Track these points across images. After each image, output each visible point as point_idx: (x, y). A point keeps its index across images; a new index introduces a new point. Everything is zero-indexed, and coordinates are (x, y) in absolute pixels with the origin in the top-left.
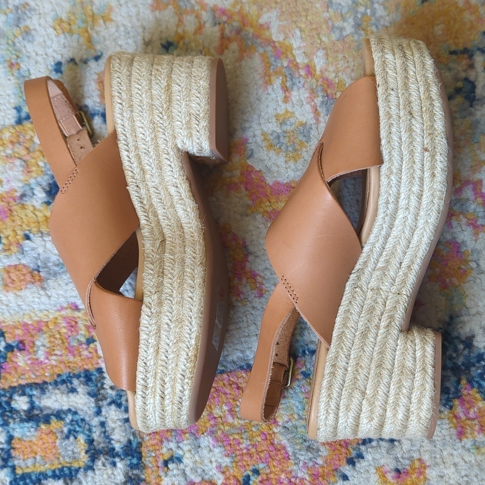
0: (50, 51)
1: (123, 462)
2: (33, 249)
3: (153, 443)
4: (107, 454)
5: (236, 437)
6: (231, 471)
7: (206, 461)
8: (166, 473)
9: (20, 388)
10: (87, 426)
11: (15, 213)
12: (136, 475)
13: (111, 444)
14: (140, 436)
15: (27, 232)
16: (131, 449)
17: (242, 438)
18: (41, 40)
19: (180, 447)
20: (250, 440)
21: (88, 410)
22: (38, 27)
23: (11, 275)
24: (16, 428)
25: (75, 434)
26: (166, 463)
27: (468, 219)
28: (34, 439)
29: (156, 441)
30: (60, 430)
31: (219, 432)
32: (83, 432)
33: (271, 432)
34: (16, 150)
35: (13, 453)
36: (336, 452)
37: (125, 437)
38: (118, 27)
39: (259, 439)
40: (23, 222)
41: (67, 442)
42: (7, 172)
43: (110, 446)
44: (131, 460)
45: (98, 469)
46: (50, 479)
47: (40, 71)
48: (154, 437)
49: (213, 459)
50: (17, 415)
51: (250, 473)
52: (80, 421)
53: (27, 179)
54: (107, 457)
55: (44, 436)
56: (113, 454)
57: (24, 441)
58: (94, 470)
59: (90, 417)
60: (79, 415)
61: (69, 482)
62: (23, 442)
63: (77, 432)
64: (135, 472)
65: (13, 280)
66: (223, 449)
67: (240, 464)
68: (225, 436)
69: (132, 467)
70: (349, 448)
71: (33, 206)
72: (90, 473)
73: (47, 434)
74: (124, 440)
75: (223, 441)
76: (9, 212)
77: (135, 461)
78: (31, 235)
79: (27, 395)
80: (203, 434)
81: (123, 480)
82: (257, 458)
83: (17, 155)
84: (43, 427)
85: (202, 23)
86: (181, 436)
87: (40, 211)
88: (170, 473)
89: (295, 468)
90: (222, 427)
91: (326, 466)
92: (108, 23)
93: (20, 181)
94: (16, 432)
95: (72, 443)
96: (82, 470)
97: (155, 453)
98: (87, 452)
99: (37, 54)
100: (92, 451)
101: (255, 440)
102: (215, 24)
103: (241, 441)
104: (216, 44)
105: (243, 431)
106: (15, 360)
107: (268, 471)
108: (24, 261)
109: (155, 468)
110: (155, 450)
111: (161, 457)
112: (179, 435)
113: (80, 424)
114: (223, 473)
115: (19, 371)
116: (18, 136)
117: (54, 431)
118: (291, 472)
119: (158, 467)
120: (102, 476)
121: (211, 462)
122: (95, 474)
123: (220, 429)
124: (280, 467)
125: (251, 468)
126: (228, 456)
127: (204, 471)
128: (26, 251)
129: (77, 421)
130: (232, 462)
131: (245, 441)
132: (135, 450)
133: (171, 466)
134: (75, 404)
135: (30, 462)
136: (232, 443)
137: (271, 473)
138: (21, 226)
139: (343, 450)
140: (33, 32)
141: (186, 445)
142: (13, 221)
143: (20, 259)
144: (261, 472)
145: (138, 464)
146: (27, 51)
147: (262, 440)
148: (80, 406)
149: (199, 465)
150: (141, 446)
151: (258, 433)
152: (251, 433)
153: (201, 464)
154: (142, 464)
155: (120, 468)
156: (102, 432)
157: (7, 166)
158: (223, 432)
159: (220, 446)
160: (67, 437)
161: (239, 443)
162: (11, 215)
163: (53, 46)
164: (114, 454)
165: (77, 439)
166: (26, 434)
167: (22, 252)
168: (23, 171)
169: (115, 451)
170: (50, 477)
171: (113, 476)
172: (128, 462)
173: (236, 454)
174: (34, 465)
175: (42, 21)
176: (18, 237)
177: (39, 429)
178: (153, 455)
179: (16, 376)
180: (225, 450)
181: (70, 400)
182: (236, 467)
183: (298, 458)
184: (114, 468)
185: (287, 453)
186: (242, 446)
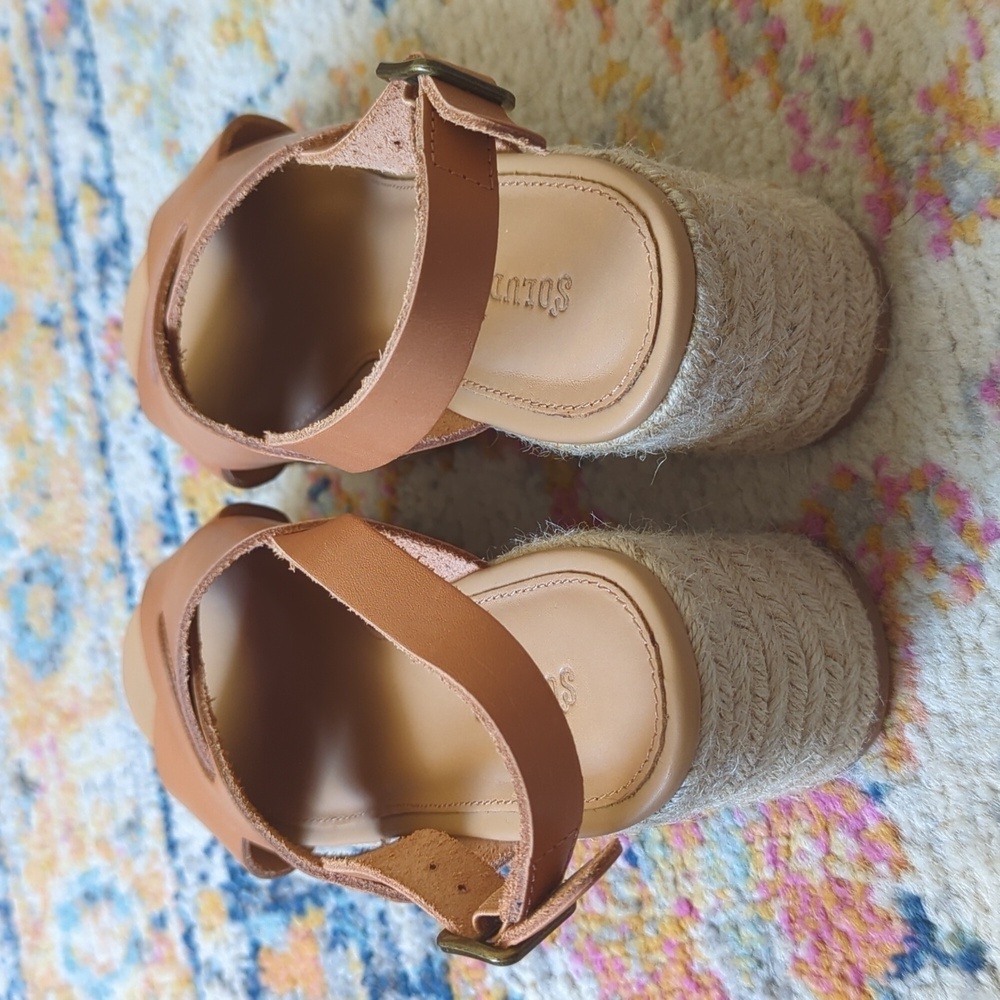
4: (396, 986)
5: (615, 951)
10: (360, 922)
13: (400, 964)
16: (433, 977)
17: (627, 955)
20: (642, 961)
22: (195, 53)
24: (262, 926)
25: (344, 939)
28: (289, 950)
30: (322, 928)
31: (581, 938)
32: (355, 936)
33: (684, 938)
35: (264, 980)
37: (420, 947)
39: (662, 957)
41: (334, 956)
43: (399, 969)
50: (257, 896)
52: (348, 910)
55: (300, 943)
57: (276, 954)
62: (274, 956)
63: (346, 934)
66: (594, 983)
73: (304, 939)
74: (419, 957)
75: (592, 961)
84: (297, 922)
90: (584, 926)
94: (263, 933)
95: (343, 960)
97: (474, 988)
98: (364, 982)
99: (200, 110)
100: (371, 979)
101: (652, 958)
103: (625, 961)
105: (628, 936)
110: (473, 980)
113: (349, 916)
117: (314, 930)
123: (580, 930)
129: (343, 910)
131: (632, 962)
132: (439, 979)
140: (192, 66)
146: (187, 110)
147: (669, 960)
151: (658, 941)
152: (642, 940)
156: (382, 936)
158: (589, 936)
159: (590, 976)
160: (332, 946)
163: (219, 82)
164: (408, 987)
165: (348, 951)
166: (276, 939)
169: (410, 981)
177: (290, 926)
180: (599, 984)
186: (630, 977)
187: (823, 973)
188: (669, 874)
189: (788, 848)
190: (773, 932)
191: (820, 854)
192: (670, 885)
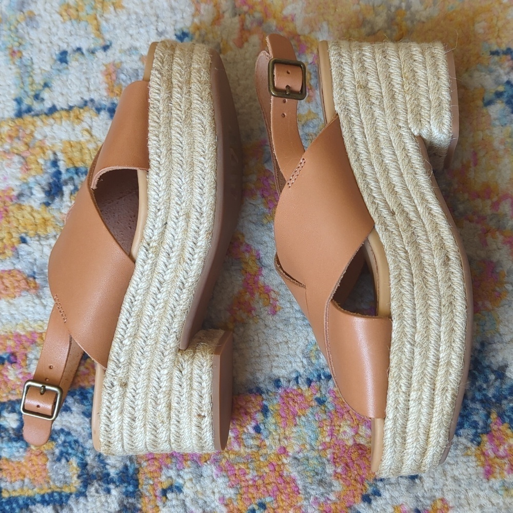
0: (55, 39)
1: (118, 489)
2: (29, 254)
3: (151, 470)
4: (101, 479)
6: (235, 504)
7: (208, 492)
8: (164, 503)
9: (10, 404)
10: (80, 449)
11: (11, 214)
12: (132, 504)
13: (106, 469)
14: (137, 461)
15: (23, 235)
16: (127, 476)
17: (248, 468)
18: (46, 26)
19: (180, 476)
20: (257, 471)
21: (82, 431)
22: (43, 13)
23: (5, 281)
24: (4, 448)
25: (67, 456)
26: (164, 492)
27: (505, 237)
28: (23, 461)
29: (154, 468)
30: (51, 451)
31: (224, 461)
32: (76, 455)
33: (280, 463)
34: (15, 145)
36: (351, 488)
37: (121, 462)
38: (129, 14)
39: (267, 470)
40: (20, 224)
41: (58, 465)
42: (4, 169)
43: (105, 471)
44: (126, 487)
45: (91, 496)
46: (39, 505)
47: (43, 61)
48: (153, 463)
49: (216, 490)
50: (5, 433)
51: (256, 507)
52: (73, 443)
53: (26, 177)
54: (101, 483)
55: (34, 457)
56: (107, 480)
57: (12, 462)
58: (86, 496)
59: (84, 438)
60: (72, 436)
61: (59, 508)
62: (10, 463)
63: (69, 454)
64: (131, 500)
65: (7, 287)
66: (227, 480)
67: (245, 496)
68: (229, 465)
69: (128, 494)
70: (366, 483)
71: (31, 207)
72: (82, 500)
73: (37, 456)
74: (120, 466)
75: (228, 471)
76: (5, 213)
77: (131, 489)
78: (28, 239)
79: (18, 411)
80: (206, 462)
81: (118, 509)
82: (264, 491)
83: (15, 151)
85: (221, 12)
86: (182, 463)
87: (39, 213)
88: (169, 503)
89: (305, 503)
90: (227, 455)
91: (338, 502)
92: (119, 10)
93: (17, 179)
94: (4, 451)
95: (64, 467)
96: (73, 496)
97: (153, 481)
98: (79, 477)
99: (41, 42)
100: (85, 476)
101: (262, 470)
102: (235, 15)
103: (247, 471)
104: (235, 36)
105: (249, 461)
106: (6, 373)
107: (275, 506)
108: (18, 267)
109: (153, 498)
110: (153, 477)
111: (159, 485)
112: (180, 462)
113: (73, 446)
114: (226, 505)
115: (9, 385)
116: (18, 130)
117: (45, 452)
118: (300, 508)
119: (156, 496)
120: (95, 503)
121: (214, 493)
122: (88, 501)
123: (224, 457)
124: (289, 501)
125: (257, 501)
126: (232, 487)
127: (205, 502)
128: (21, 255)
129: (69, 443)
130: (237, 494)
131: (251, 471)
132: (132, 476)
133: (170, 495)
134: (68, 424)
135: (17, 485)
136: (237, 473)
137: (278, 507)
138: (17, 228)
139: (359, 486)
140: (38, 18)
141: (187, 473)
142: (9, 222)
143: (14, 264)
144: (268, 506)
145: (134, 492)
146: (30, 38)
147: (270, 471)
148: (74, 427)
149: (200, 496)
150: (138, 472)
151: (266, 463)
152: (258, 463)
153: (202, 494)
154: (139, 492)
155: (115, 496)
156: (96, 456)
157: (4, 163)
158: (228, 461)
159: (224, 476)
160: (59, 460)
161: (245, 474)
162: (7, 216)
163: (59, 33)
164: (109, 480)
165: (70, 463)
166: (14, 455)
167: (17, 256)
168: (21, 169)
169: (110, 477)
170: (38, 502)
171: (106, 504)
172: (124, 490)
173: (241, 485)
174: (22, 488)
175: (48, 6)
176: (13, 240)
177: (28, 449)
178: (151, 482)
179: (6, 391)
180: (230, 480)
181: (64, 419)
182: (241, 500)
183: (309, 493)
184: (108, 495)
185: (296, 486)
186: (248, 477)
187: (348, 478)
188: (277, 437)
189: (339, 430)
190: (326, 462)
191: (353, 433)
192: (277, 441)
